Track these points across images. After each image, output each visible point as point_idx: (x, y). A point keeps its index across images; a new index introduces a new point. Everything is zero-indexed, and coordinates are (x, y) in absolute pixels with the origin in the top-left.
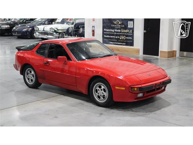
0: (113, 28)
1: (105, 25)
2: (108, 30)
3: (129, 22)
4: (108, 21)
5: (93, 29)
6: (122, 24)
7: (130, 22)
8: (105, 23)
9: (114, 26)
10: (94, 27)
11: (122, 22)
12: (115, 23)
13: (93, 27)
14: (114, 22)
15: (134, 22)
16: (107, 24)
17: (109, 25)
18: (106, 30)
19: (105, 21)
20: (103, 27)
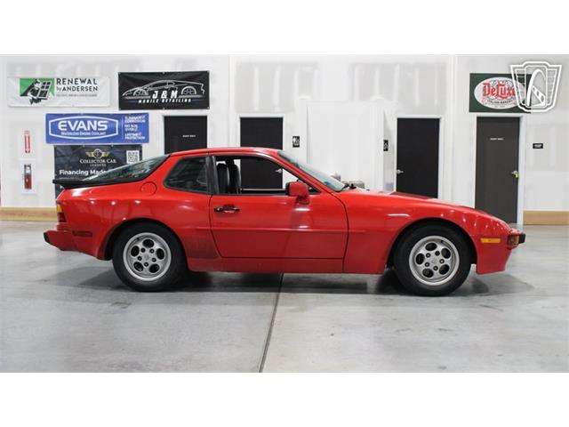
0: (87, 167)
1: (62, 160)
2: (70, 173)
3: (128, 152)
4: (70, 152)
5: (28, 171)
6: (111, 157)
7: (131, 152)
8: (63, 156)
9: (87, 161)
10: (30, 166)
11: (108, 153)
12: (92, 154)
13: (25, 166)
14: (88, 153)
15: (141, 152)
16: (68, 158)
17: (73, 160)
18: (65, 172)
19: (61, 151)
20: (56, 165)
